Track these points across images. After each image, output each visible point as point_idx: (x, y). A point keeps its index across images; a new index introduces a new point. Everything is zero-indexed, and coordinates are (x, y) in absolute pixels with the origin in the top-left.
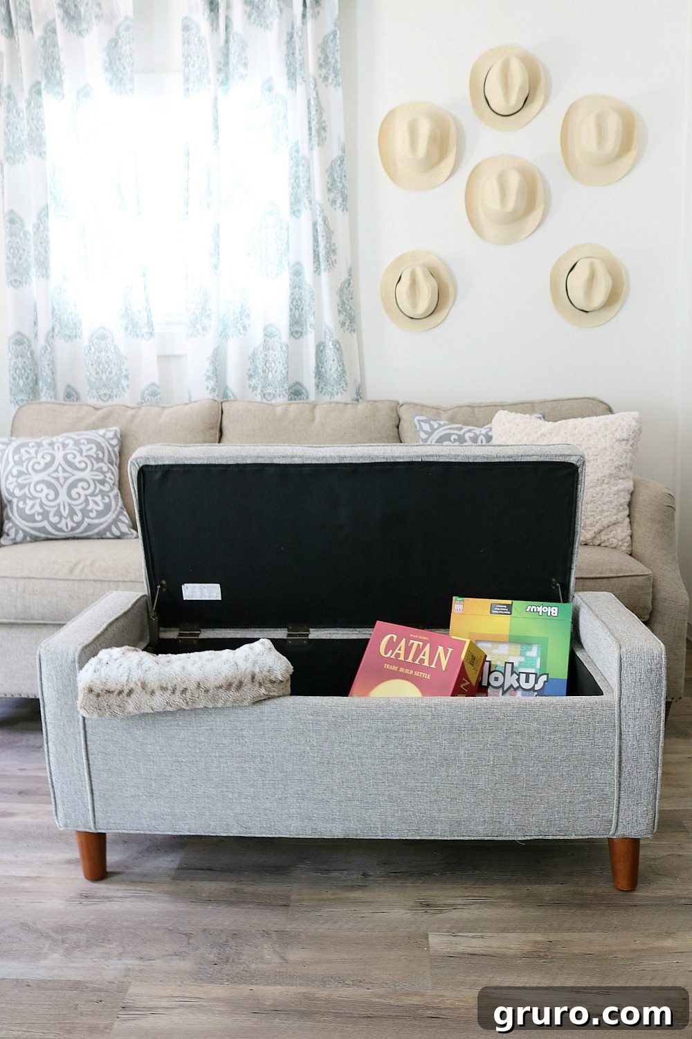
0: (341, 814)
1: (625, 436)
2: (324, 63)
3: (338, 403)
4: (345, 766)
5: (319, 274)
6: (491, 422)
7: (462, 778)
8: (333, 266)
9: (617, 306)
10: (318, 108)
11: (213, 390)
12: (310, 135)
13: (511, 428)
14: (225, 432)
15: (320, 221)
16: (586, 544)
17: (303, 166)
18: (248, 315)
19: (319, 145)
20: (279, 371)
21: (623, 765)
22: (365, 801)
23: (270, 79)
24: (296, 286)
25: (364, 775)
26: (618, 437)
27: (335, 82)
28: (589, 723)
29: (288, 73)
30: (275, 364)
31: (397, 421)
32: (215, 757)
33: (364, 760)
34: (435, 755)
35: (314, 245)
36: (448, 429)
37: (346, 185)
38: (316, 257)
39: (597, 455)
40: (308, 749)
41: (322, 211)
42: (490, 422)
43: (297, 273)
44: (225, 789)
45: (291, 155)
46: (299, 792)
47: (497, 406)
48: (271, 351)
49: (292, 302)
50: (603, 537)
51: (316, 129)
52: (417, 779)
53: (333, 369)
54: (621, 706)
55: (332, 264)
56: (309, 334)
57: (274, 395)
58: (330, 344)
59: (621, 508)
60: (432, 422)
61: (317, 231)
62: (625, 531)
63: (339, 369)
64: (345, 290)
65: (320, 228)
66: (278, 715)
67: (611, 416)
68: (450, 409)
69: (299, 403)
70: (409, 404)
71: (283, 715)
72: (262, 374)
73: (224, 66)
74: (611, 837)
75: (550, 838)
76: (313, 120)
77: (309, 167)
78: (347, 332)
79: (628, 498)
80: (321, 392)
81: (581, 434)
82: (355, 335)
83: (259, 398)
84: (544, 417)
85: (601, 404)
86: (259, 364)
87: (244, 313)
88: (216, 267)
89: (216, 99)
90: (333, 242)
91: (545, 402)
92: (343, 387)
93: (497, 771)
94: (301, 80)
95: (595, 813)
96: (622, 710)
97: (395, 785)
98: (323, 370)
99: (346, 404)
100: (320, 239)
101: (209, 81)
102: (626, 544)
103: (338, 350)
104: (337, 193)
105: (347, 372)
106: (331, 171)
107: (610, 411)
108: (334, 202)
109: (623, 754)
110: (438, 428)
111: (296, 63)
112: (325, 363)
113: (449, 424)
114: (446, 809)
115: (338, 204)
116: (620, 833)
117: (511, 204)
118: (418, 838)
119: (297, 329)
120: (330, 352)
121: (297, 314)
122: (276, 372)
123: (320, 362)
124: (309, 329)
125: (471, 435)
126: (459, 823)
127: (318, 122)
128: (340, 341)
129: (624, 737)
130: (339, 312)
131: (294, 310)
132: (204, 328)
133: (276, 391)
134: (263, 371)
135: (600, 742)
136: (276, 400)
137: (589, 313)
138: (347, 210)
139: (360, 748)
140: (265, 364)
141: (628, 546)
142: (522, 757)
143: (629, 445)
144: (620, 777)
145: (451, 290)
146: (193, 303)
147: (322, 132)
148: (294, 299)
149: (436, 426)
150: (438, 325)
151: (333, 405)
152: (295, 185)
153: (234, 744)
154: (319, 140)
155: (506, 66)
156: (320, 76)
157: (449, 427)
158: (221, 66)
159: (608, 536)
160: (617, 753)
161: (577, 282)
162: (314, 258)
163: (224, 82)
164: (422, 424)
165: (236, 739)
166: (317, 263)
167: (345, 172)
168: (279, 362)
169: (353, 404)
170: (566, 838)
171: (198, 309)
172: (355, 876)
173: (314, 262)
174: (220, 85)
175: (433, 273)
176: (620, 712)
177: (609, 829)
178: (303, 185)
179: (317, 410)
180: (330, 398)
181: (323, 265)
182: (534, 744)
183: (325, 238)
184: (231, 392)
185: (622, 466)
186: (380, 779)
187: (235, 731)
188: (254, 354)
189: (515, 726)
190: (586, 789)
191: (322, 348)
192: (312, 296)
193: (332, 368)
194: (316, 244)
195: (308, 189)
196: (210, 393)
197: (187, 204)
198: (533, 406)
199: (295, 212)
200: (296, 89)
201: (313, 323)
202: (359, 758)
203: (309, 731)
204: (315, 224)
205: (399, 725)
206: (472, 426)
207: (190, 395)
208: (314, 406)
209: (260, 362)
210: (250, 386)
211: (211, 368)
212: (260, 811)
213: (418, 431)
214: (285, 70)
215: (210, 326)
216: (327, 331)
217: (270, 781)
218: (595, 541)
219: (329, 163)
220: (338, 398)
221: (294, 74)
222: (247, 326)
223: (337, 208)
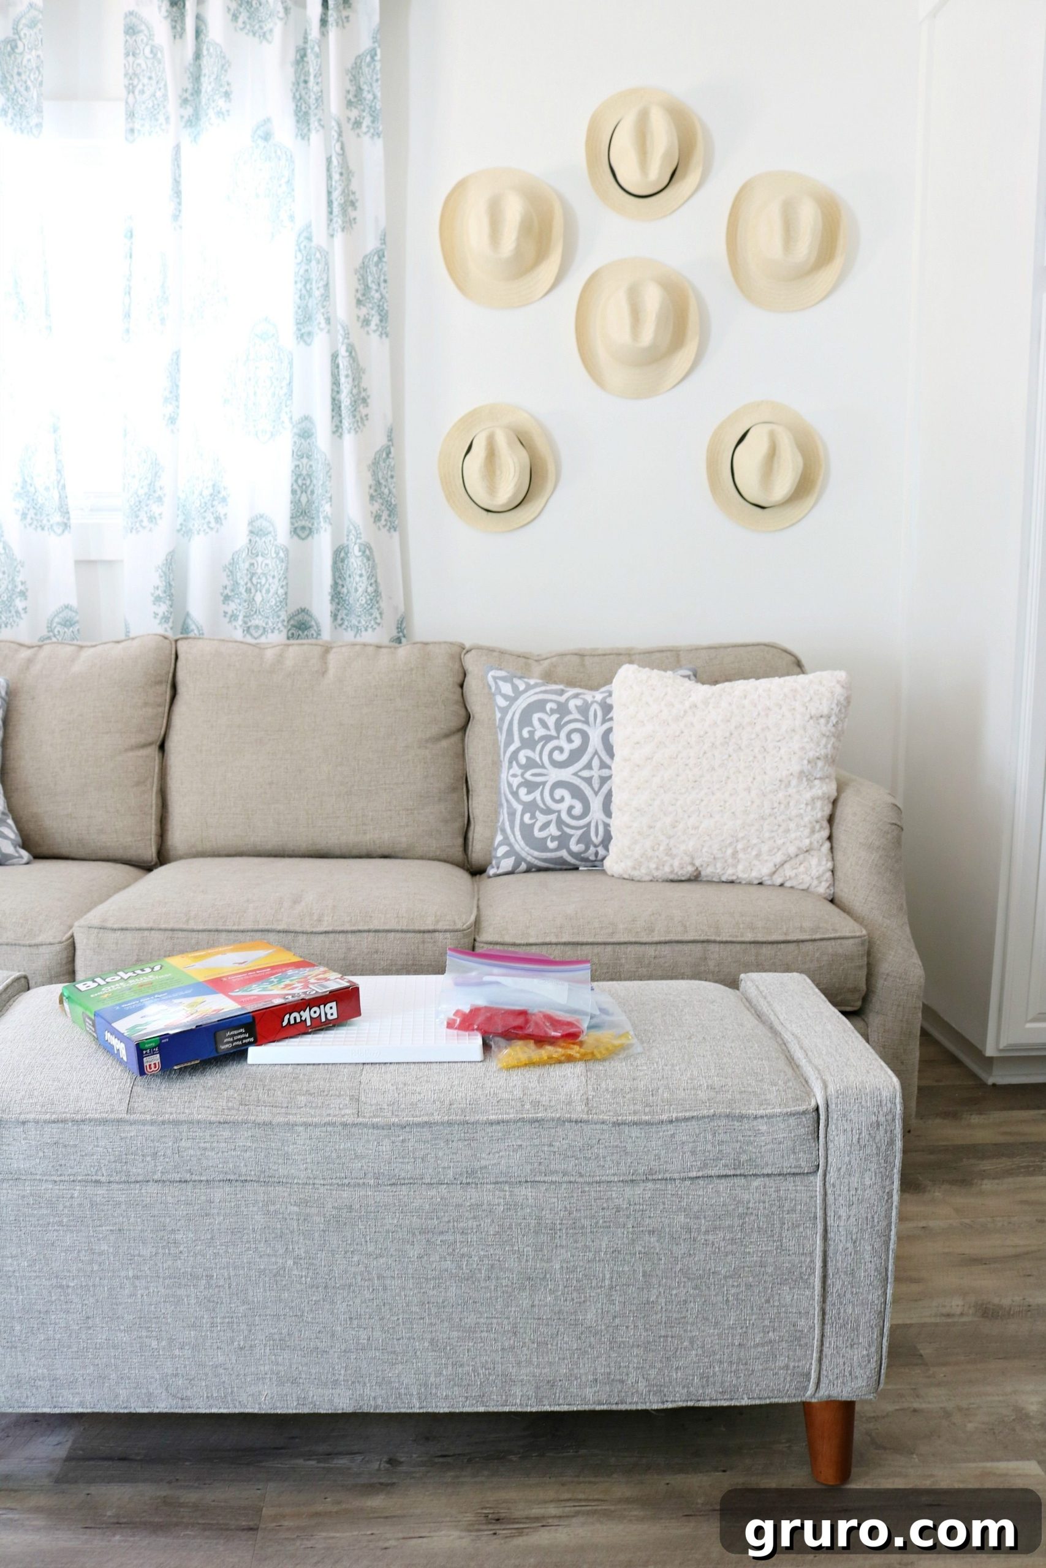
0: (349, 1372)
1: (825, 711)
2: (354, 98)
3: (365, 645)
4: (354, 1291)
5: (341, 436)
6: (611, 682)
7: (557, 1309)
8: (364, 425)
9: (810, 501)
10: (344, 172)
11: (165, 619)
12: (331, 213)
13: (642, 694)
14: (181, 689)
15: (343, 351)
16: (760, 884)
17: (318, 262)
18: (224, 500)
19: (343, 229)
20: (272, 591)
21: (829, 1282)
22: (389, 1349)
23: (268, 120)
24: (303, 453)
25: (387, 1307)
26: (813, 712)
27: (372, 131)
28: (773, 1213)
29: (296, 113)
30: (267, 580)
31: (461, 676)
32: (127, 1278)
33: (388, 1282)
34: (511, 1271)
35: (332, 390)
36: (542, 692)
37: (387, 296)
38: (337, 409)
39: (779, 741)
40: (290, 1262)
41: (347, 335)
42: (609, 681)
43: (305, 434)
44: (144, 1334)
45: (298, 245)
46: (276, 1337)
47: (620, 654)
48: (260, 559)
49: (296, 481)
50: (788, 871)
51: (339, 204)
52: (480, 1312)
53: (360, 590)
54: (828, 1185)
55: (361, 421)
56: (322, 531)
57: (264, 628)
58: (356, 548)
59: (817, 827)
60: (517, 681)
61: (338, 367)
62: (824, 862)
63: (370, 589)
64: (382, 464)
65: (343, 362)
66: (239, 1206)
67: (801, 678)
68: (546, 659)
69: (303, 644)
70: (479, 648)
71: (247, 1206)
72: (245, 595)
73: (192, 96)
74: (808, 1400)
75: (707, 1404)
76: (336, 189)
77: (327, 264)
78: (384, 530)
79: (827, 811)
80: (340, 625)
81: (755, 706)
82: (396, 535)
83: (238, 635)
84: (695, 676)
85: (784, 654)
86: (241, 578)
87: (217, 495)
88: (173, 420)
89: (178, 148)
90: (363, 385)
91: (696, 649)
92: (376, 618)
93: (616, 1296)
94: (316, 124)
95: (782, 1361)
96: (829, 1191)
97: (442, 1321)
98: (345, 590)
99: (379, 647)
100: (343, 380)
101: (167, 119)
102: (824, 885)
103: (368, 559)
104: (372, 309)
105: (383, 594)
106: (362, 272)
107: (799, 666)
108: (366, 322)
109: (829, 1264)
110: (525, 691)
111: (309, 97)
112: (348, 579)
113: (543, 685)
114: (529, 1362)
115: (373, 326)
116: (824, 1393)
117: (648, 335)
118: (482, 1409)
119: (303, 523)
120: (355, 562)
121: (304, 500)
122: (268, 591)
123: (340, 577)
124: (322, 524)
125: (579, 702)
126: (552, 1384)
127: (343, 191)
128: (372, 545)
129: (831, 1235)
130: (372, 497)
131: (299, 492)
132: (152, 519)
133: (267, 624)
134: (246, 591)
135: (791, 1244)
136: (267, 637)
137: (766, 510)
138: (387, 336)
139: (382, 1260)
140: (251, 579)
141: (828, 887)
142: (659, 1273)
143: (831, 724)
144: (824, 1302)
145: (551, 468)
146: (134, 477)
147: (350, 209)
148: (300, 475)
149: (522, 687)
150: (529, 523)
151: (358, 648)
152: (305, 294)
153: (160, 1256)
154: (343, 222)
155: (643, 119)
156: (349, 119)
157: (543, 688)
158: (187, 95)
159: (795, 871)
160: (818, 1264)
161: (749, 460)
162: (333, 410)
163: (193, 121)
164: (501, 683)
165: (163, 1247)
166: (337, 419)
167: (385, 275)
168: (274, 577)
169: (390, 647)
170: (733, 1403)
171: (142, 487)
172: (376, 1465)
173: (333, 417)
174: (185, 126)
175: (523, 440)
176: (825, 1194)
177: (806, 1389)
178: (317, 293)
179: (331, 657)
180: (355, 636)
181: (346, 423)
182: (680, 1250)
183: (350, 379)
184: (194, 622)
185: (818, 758)
186: (417, 1313)
187: (162, 1233)
188: (233, 562)
189: (647, 1221)
190: (767, 1322)
191: (342, 554)
192: (328, 472)
193: (358, 586)
194: (336, 389)
195: (325, 300)
196: (160, 623)
197: (128, 315)
198: (678, 656)
199: (304, 337)
200: (309, 139)
201: (329, 514)
202: (378, 1278)
203: (292, 1232)
204: (334, 357)
205: (449, 1222)
206: (580, 687)
207: (127, 626)
208: (327, 649)
209: (242, 578)
210: (225, 613)
211: (162, 585)
212: (207, 1370)
213: (494, 695)
214: (292, 106)
215: (160, 515)
216: (351, 527)
217: (224, 1318)
218: (775, 876)
219: (360, 261)
220: (368, 637)
221: (306, 113)
222: (222, 516)
223: (371, 332)
